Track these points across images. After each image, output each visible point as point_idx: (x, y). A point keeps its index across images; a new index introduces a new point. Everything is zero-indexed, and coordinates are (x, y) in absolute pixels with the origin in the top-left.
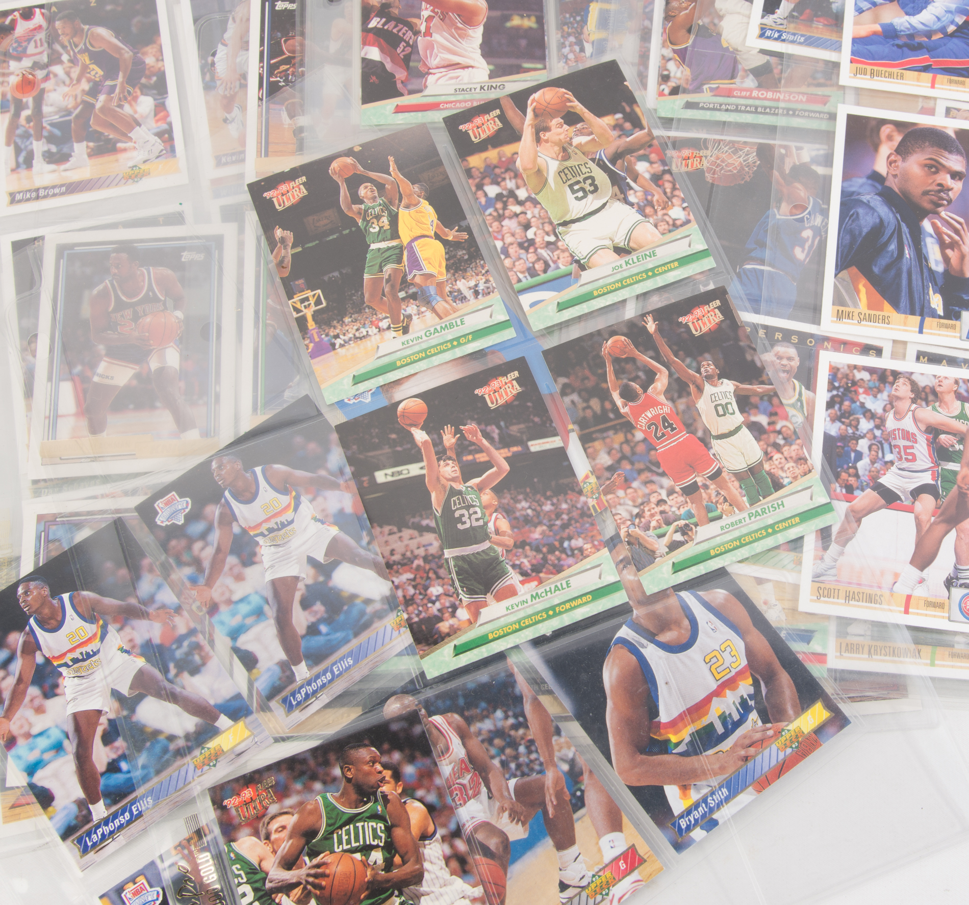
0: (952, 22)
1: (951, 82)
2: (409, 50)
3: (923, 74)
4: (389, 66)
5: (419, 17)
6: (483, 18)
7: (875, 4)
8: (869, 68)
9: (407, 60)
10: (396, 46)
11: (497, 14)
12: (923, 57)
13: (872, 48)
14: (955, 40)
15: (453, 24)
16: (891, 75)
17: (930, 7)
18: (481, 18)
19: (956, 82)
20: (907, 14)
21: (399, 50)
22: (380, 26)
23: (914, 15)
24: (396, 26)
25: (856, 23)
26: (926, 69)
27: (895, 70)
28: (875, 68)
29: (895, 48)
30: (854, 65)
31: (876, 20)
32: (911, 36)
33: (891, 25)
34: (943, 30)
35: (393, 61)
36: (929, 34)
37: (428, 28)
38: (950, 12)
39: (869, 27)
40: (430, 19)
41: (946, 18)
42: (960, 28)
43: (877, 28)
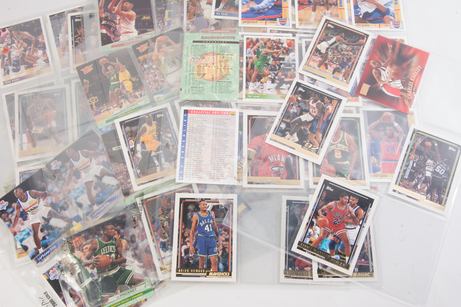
0: (270, 5)
2: (114, 29)
3: (263, 21)
4: (109, 34)
5: (116, 19)
6: (135, 18)
7: (247, 2)
9: (114, 32)
10: (110, 28)
11: (139, 16)
12: (262, 16)
13: (248, 15)
14: (271, 10)
15: (126, 20)
16: (253, 22)
17: (263, 1)
18: (134, 18)
19: (272, 23)
20: (257, 4)
21: (111, 30)
22: (105, 23)
23: (259, 4)
24: (110, 23)
25: (242, 8)
26: (263, 19)
28: (249, 21)
29: (254, 14)
30: (243, 20)
32: (259, 10)
33: (253, 8)
34: (268, 8)
35: (110, 33)
36: (264, 9)
37: (119, 22)
38: (270, 2)
40: (119, 20)
41: (268, 4)
42: (273, 7)
43: (249, 9)
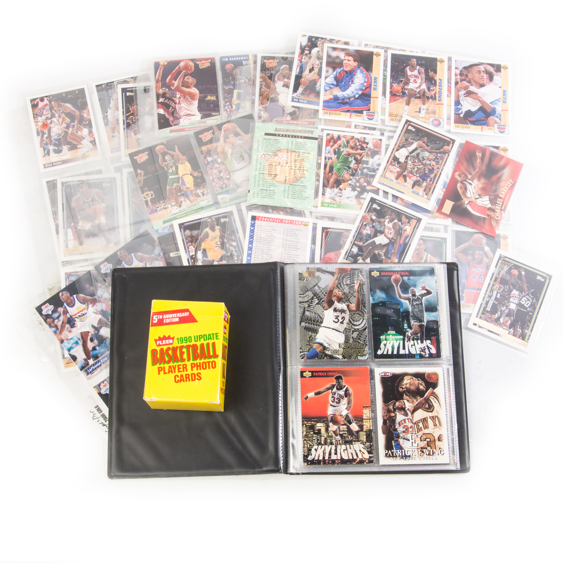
0: (357, 94)
1: (356, 116)
2: (173, 110)
3: (347, 113)
4: (167, 116)
5: (176, 97)
7: (331, 88)
8: (329, 111)
9: (173, 113)
10: (169, 108)
11: (202, 95)
12: (347, 107)
13: (330, 104)
14: (358, 100)
15: (188, 100)
16: (336, 114)
17: (350, 88)
18: (197, 97)
19: (358, 116)
20: (342, 91)
21: (170, 110)
22: (163, 101)
23: (344, 91)
24: (168, 101)
25: (324, 95)
26: (348, 111)
27: (338, 112)
28: (331, 112)
29: (338, 104)
30: (324, 111)
31: (331, 94)
32: (343, 99)
33: (337, 95)
34: (354, 97)
35: (168, 114)
36: (349, 98)
37: (179, 101)
38: (357, 90)
39: (329, 96)
40: (180, 98)
41: (355, 92)
42: (360, 96)
43: (332, 97)
